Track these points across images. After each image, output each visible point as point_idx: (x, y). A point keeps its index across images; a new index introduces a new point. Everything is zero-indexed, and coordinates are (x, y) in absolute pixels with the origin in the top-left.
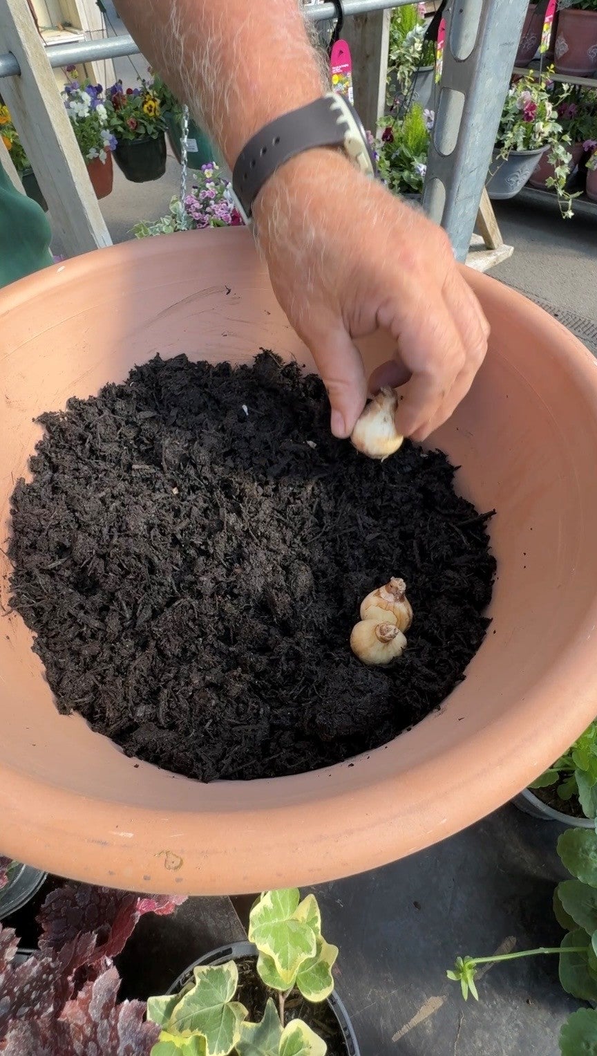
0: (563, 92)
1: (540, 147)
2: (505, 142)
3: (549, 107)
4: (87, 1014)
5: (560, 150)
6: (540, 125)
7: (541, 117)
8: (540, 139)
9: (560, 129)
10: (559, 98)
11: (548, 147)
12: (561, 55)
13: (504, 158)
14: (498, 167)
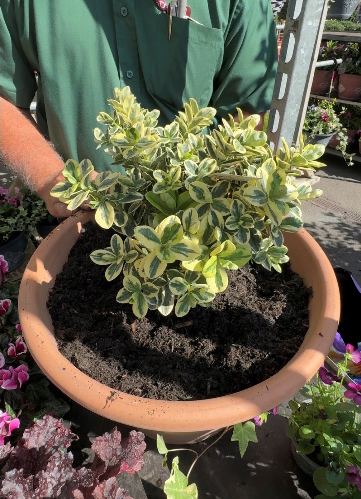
0: (342, 110)
1: (331, 133)
2: (313, 130)
3: (335, 116)
4: (103, 494)
5: (341, 134)
6: (330, 124)
7: (331, 120)
8: (331, 129)
9: (341, 125)
10: (340, 113)
11: (335, 133)
12: (341, 92)
13: (312, 137)
14: (309, 141)
